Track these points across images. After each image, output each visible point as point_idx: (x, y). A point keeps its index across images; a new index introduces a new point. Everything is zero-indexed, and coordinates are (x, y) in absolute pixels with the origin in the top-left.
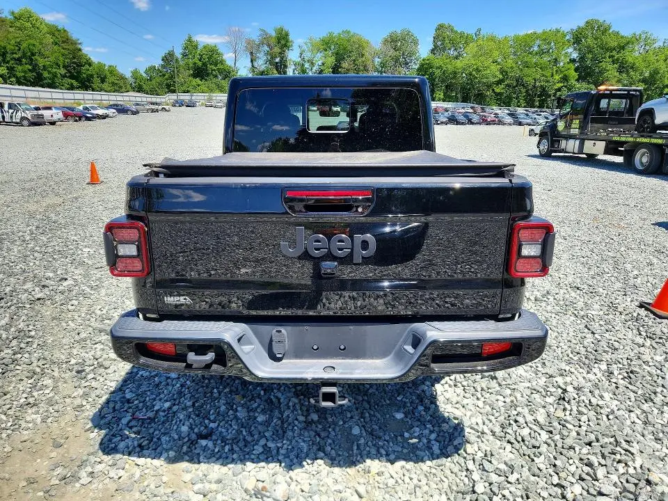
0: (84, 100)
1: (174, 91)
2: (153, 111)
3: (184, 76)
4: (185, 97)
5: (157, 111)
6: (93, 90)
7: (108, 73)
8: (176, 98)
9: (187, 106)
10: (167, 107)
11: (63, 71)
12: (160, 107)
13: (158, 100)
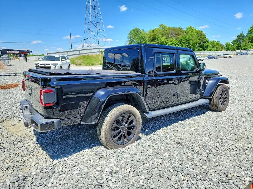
0: (200, 54)
1: (239, 49)
2: (224, 57)
3: (246, 43)
4: (244, 51)
5: (226, 57)
6: (207, 51)
7: (216, 45)
8: (240, 52)
9: (243, 55)
10: (231, 56)
11: (198, 45)
12: (229, 56)
13: (229, 53)
